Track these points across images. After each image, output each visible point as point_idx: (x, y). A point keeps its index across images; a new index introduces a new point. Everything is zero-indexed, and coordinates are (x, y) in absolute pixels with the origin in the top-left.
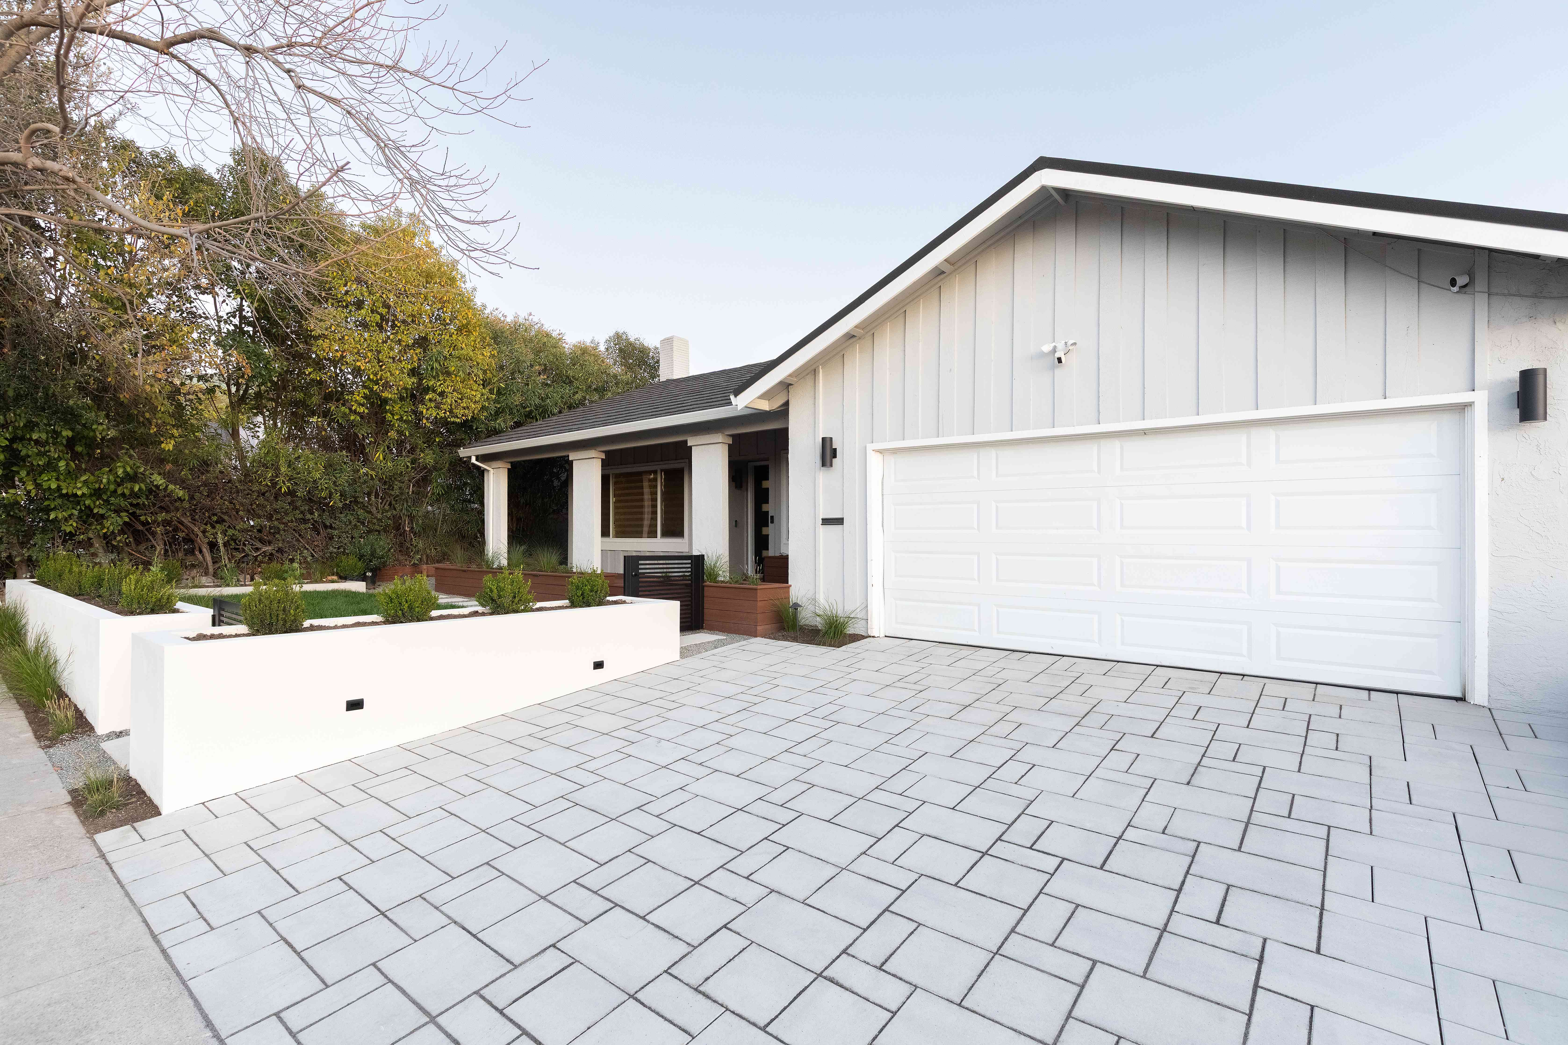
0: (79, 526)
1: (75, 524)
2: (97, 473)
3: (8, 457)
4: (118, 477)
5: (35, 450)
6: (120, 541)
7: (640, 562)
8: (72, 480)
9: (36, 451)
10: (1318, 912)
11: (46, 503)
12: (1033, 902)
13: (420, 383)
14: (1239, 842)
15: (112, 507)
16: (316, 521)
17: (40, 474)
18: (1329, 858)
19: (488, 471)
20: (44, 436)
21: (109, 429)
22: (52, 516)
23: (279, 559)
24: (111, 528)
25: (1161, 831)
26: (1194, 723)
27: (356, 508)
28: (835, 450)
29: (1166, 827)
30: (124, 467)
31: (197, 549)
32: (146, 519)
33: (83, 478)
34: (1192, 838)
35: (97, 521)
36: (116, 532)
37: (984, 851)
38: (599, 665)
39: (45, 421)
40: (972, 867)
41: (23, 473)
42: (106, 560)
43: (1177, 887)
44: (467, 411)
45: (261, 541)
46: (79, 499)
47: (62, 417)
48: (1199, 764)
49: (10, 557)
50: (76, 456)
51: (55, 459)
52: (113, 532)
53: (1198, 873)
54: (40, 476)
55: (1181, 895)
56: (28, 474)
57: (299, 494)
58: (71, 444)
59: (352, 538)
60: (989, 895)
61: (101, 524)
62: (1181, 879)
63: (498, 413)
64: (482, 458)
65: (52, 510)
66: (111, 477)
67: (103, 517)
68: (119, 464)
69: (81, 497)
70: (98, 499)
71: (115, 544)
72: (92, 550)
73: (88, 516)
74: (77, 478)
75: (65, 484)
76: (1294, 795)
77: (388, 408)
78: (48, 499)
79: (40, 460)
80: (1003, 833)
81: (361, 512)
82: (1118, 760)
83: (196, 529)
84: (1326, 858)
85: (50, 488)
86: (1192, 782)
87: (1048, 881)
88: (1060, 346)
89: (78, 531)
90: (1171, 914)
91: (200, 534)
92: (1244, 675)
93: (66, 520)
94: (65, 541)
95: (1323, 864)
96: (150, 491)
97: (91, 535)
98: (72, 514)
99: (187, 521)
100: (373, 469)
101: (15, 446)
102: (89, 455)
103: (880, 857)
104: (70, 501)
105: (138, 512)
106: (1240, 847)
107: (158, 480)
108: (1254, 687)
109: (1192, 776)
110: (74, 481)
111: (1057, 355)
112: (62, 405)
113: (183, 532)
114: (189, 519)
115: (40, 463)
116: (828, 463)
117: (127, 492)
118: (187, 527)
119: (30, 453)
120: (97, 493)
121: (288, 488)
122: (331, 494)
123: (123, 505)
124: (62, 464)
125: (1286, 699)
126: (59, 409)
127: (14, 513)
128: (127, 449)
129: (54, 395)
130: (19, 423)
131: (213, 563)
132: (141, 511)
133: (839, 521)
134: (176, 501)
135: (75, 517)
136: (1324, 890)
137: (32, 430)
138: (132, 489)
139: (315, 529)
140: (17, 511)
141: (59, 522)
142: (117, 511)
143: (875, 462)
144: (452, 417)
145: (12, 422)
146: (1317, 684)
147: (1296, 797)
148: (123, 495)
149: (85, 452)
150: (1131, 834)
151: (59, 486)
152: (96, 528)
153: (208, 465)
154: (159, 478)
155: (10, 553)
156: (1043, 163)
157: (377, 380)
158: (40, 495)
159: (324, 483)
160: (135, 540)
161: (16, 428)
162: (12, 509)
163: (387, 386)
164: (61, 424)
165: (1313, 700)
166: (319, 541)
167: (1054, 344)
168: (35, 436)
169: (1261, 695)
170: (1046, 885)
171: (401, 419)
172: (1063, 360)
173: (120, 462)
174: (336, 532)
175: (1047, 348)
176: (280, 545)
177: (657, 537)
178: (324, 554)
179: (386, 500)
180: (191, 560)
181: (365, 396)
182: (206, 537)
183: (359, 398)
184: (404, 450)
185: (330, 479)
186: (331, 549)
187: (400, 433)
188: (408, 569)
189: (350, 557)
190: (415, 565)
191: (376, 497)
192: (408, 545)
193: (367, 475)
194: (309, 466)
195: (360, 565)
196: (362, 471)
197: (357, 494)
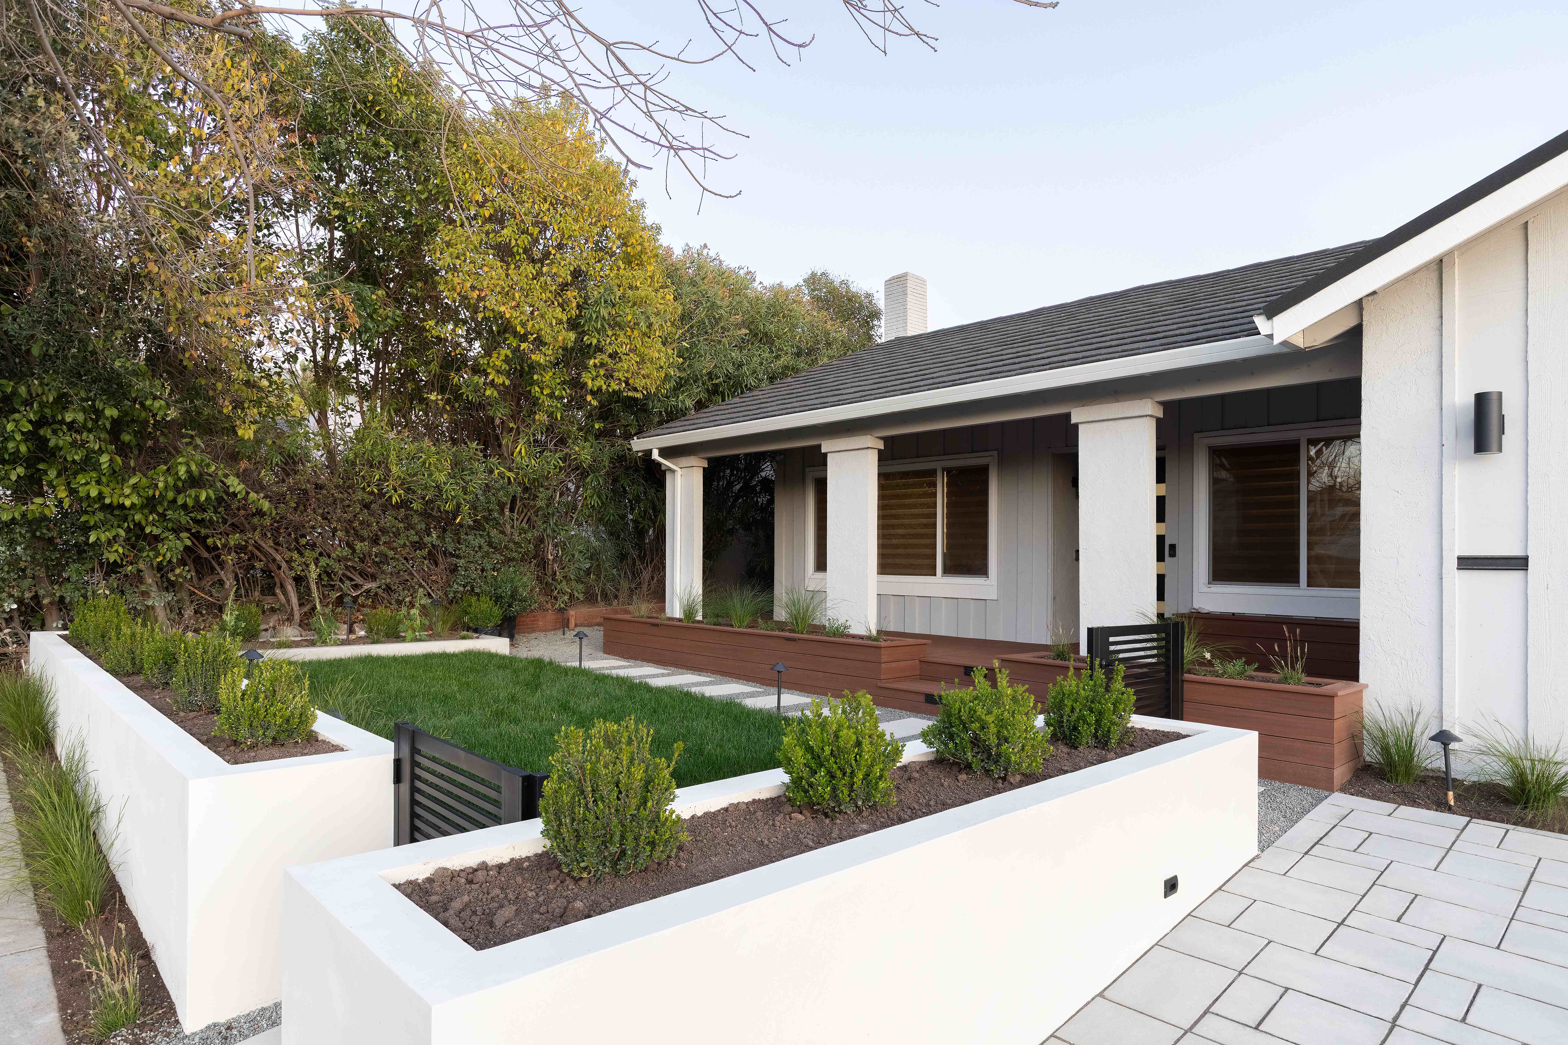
0: (127, 553)
1: (121, 550)
2: (150, 473)
3: (32, 450)
4: (179, 479)
5: (68, 438)
6: (180, 575)
7: (1112, 639)
8: (118, 483)
9: (70, 440)
11: (84, 518)
13: (579, 340)
15: (170, 525)
16: (433, 546)
17: (76, 474)
19: (673, 471)
20: (80, 417)
21: (168, 406)
22: (92, 539)
23: (386, 601)
24: (168, 555)
27: (487, 526)
28: (1503, 416)
30: (188, 465)
31: (278, 585)
32: (214, 542)
33: (133, 481)
35: (149, 545)
36: (175, 561)
38: (1171, 886)
39: (83, 394)
41: (52, 474)
42: (161, 602)
44: (648, 382)
45: (363, 574)
46: (127, 512)
47: (105, 387)
49: (36, 597)
50: (123, 450)
51: (95, 452)
52: (170, 561)
54: (75, 478)
56: (59, 475)
57: (415, 506)
58: (117, 426)
59: (483, 570)
61: (155, 549)
63: (680, 386)
64: (666, 452)
65: (90, 529)
66: (169, 479)
67: (157, 538)
68: (180, 460)
69: (130, 509)
70: (151, 513)
71: (173, 578)
72: (143, 588)
73: (138, 537)
74: (124, 480)
75: (109, 489)
77: (535, 377)
78: (86, 512)
79: (76, 453)
81: (494, 533)
83: (278, 558)
85: (88, 495)
89: (125, 560)
91: (284, 565)
93: (110, 543)
94: (107, 575)
96: (220, 500)
97: (141, 566)
98: (117, 535)
99: (267, 545)
100: (510, 470)
101: (42, 432)
102: (140, 447)
104: (114, 516)
105: (203, 532)
107: (235, 485)
110: (120, 486)
112: (104, 368)
113: (261, 561)
114: (271, 543)
115: (76, 457)
116: (1489, 446)
117: (190, 502)
118: (266, 554)
119: (61, 443)
120: (150, 504)
121: (400, 496)
122: (459, 505)
123: (183, 522)
124: (104, 459)
126: (101, 374)
127: (42, 533)
128: (192, 437)
129: (94, 353)
130: (48, 398)
131: (300, 605)
132: (207, 531)
133: (1515, 563)
134: (254, 515)
135: (122, 539)
137: (65, 408)
138: (197, 498)
139: (432, 557)
140: (45, 531)
141: (100, 546)
142: (176, 531)
144: (629, 390)
145: (38, 395)
148: (184, 506)
149: (134, 443)
151: (100, 493)
152: (148, 556)
153: (294, 463)
154: (236, 481)
155: (36, 592)
157: (525, 335)
158: (76, 506)
159: (452, 489)
160: (197, 572)
161: (42, 405)
162: (39, 528)
163: (539, 342)
164: (104, 397)
166: (439, 574)
168: (69, 417)
171: (551, 396)
173: (183, 456)
174: (461, 562)
176: (388, 580)
177: (935, 575)
178: (446, 594)
179: (523, 514)
180: (270, 601)
181: (507, 360)
182: (291, 568)
183: (498, 363)
184: (551, 441)
185: (457, 484)
186: (456, 586)
187: (551, 415)
188: (551, 616)
189: (482, 599)
190: (561, 610)
191: (512, 510)
192: (550, 580)
193: (503, 478)
194: (430, 464)
195: (497, 611)
196: (496, 472)
197: (491, 507)
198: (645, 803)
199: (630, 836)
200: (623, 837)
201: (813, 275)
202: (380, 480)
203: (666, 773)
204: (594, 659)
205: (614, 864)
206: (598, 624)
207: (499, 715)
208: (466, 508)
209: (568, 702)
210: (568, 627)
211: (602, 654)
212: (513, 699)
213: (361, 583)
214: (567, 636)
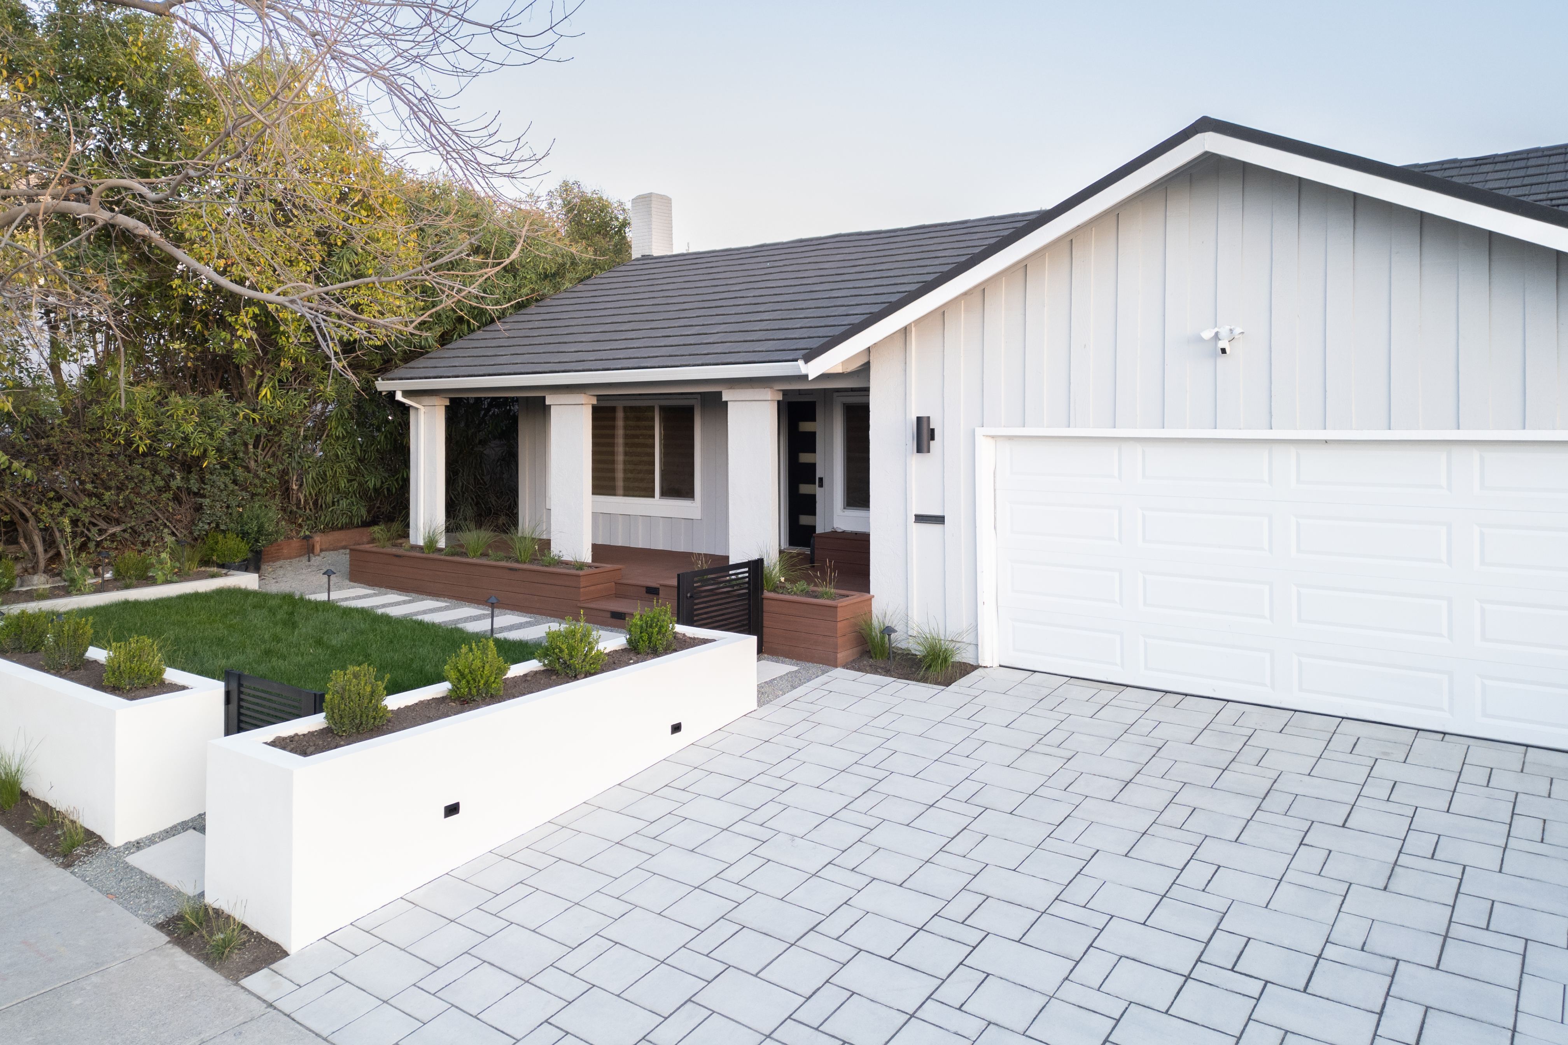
10: (1510, 1034)
12: (1244, 1029)
14: (1437, 959)
16: (178, 488)
18: (1524, 976)
19: (416, 409)
23: (132, 544)
25: (1360, 948)
26: (1389, 807)
27: (232, 465)
28: (933, 431)
29: (1364, 943)
31: (21, 534)
34: (1392, 955)
37: (1186, 974)
38: (676, 728)
40: (1178, 993)
43: (1378, 1010)
45: (107, 519)
48: (1395, 863)
53: (1397, 995)
55: (1383, 1018)
57: (161, 453)
59: (228, 507)
60: (1200, 1023)
62: (1381, 1001)
64: (407, 393)
76: (1493, 901)
77: (282, 328)
80: (1202, 953)
81: (239, 471)
82: (1309, 859)
84: (1521, 977)
86: (1389, 886)
87: (1255, 1007)
88: (1224, 332)
90: (1374, 1039)
91: (32, 518)
92: (1445, 734)
95: (1517, 982)
100: (254, 411)
103: (1084, 983)
106: (1438, 965)
108: (1456, 749)
109: (1389, 879)
111: (1222, 344)
116: (925, 448)
121: (148, 446)
122: (205, 451)
125: (1492, 769)
133: (939, 520)
136: (1517, 1011)
139: (177, 499)
143: (986, 450)
144: (369, 338)
146: (1527, 746)
147: (1496, 904)
150: (1331, 952)
156: (1205, 125)
159: (198, 438)
165: (1522, 771)
166: (184, 513)
167: (1216, 330)
169: (1464, 763)
170: (1253, 1010)
172: (1228, 351)
174: (207, 501)
175: (1208, 334)
176: (133, 524)
177: (653, 497)
178: (191, 533)
179: (267, 449)
180: (13, 550)
181: (255, 317)
182: (39, 520)
183: (246, 320)
184: (295, 381)
185: (202, 431)
186: (201, 524)
187: (295, 360)
188: (295, 543)
189: (228, 536)
190: (306, 538)
191: (256, 446)
192: (294, 509)
193: (248, 420)
194: (178, 416)
195: (244, 546)
196: (241, 414)
197: (237, 448)
198: (371, 700)
199: (364, 716)
200: (361, 716)
201: (565, 183)
202: (127, 431)
203: (381, 688)
204: (340, 588)
205: (358, 728)
206: (344, 548)
207: (268, 653)
208: (212, 453)
209: (322, 638)
210: (313, 553)
211: (347, 582)
212: (277, 639)
213: (105, 527)
214: (312, 561)
